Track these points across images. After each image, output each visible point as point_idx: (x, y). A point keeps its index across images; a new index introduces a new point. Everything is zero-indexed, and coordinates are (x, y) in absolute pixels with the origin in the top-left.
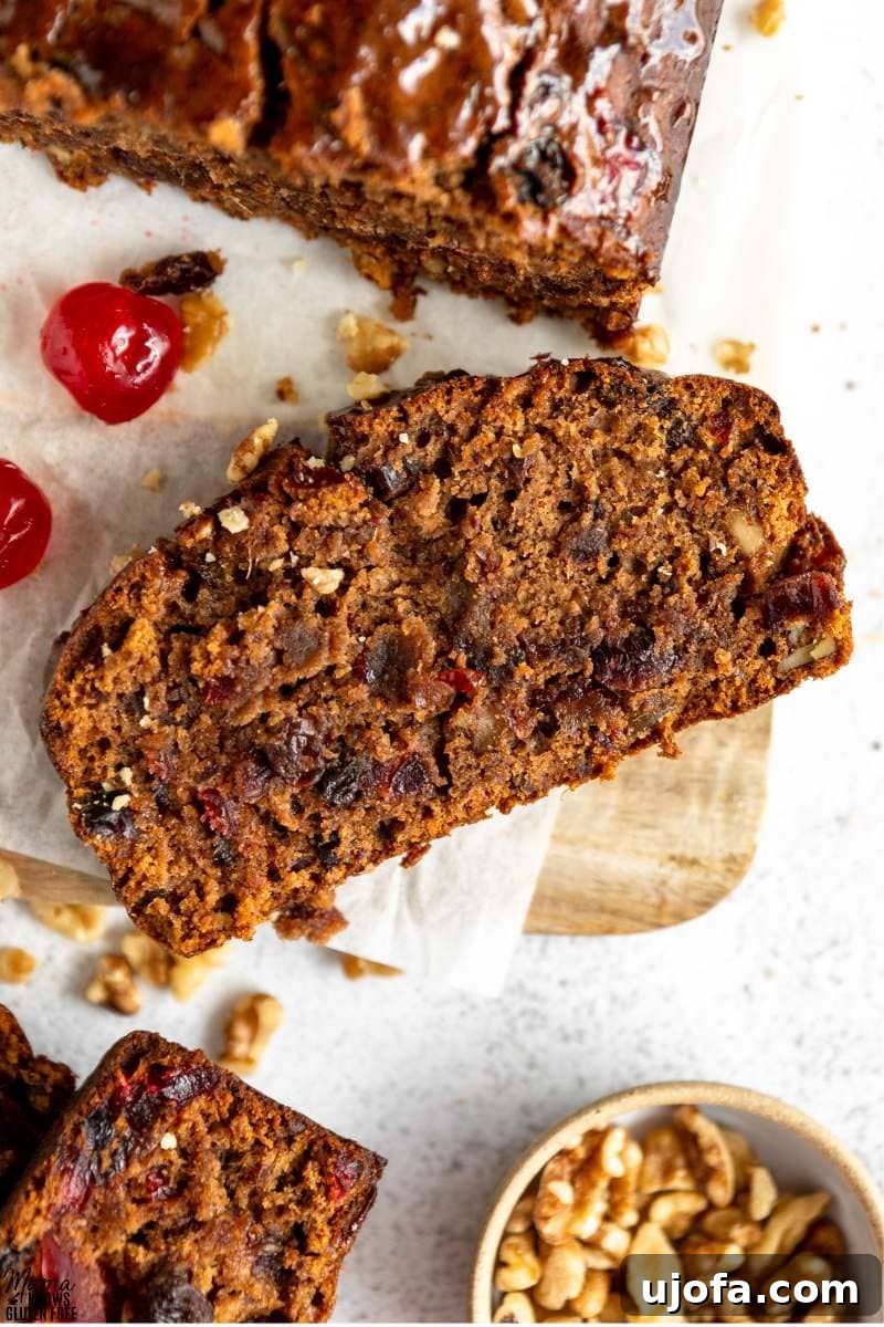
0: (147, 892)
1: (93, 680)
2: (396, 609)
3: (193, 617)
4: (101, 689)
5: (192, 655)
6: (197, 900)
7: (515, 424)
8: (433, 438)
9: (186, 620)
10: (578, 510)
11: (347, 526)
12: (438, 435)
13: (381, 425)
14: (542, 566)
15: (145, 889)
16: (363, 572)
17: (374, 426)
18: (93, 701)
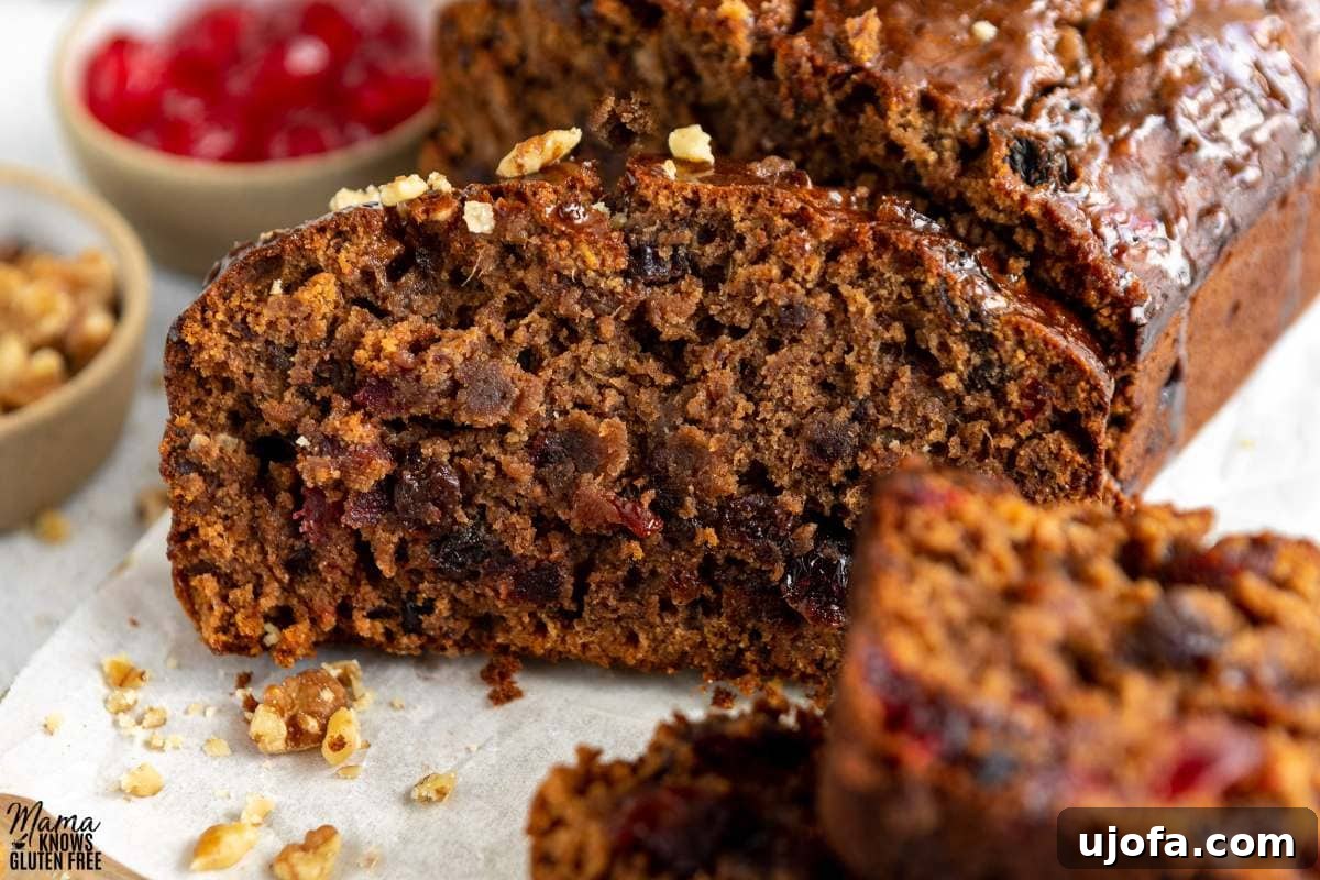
0: (202, 561)
1: (248, 311)
2: (603, 401)
3: (385, 299)
4: (251, 326)
5: (364, 340)
6: (250, 596)
7: (808, 270)
8: (718, 239)
9: (378, 298)
10: (839, 400)
11: (591, 288)
12: (724, 239)
13: (668, 198)
14: (774, 439)
15: (201, 557)
16: (588, 342)
17: (660, 197)
18: (237, 334)
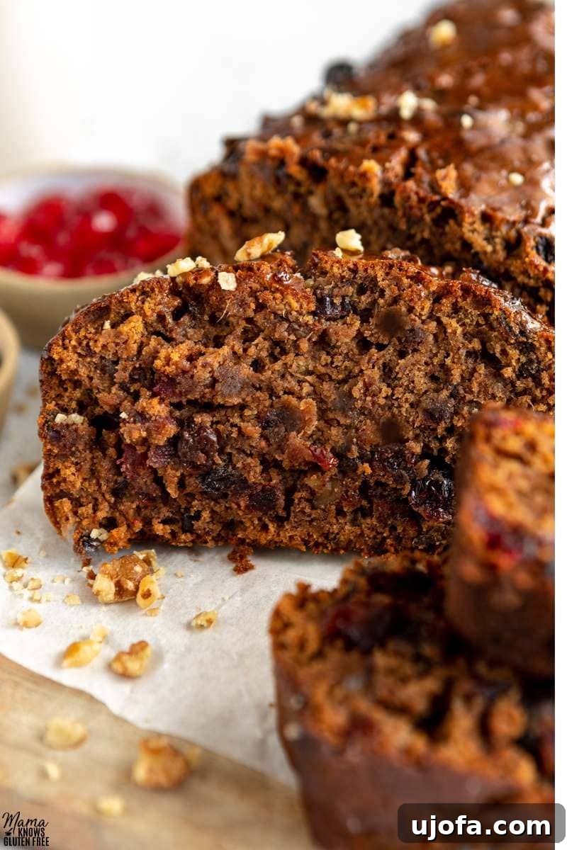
0: (61, 491)
1: (90, 339)
2: (302, 389)
3: (171, 331)
4: (92, 348)
5: (159, 355)
6: (91, 511)
7: (423, 309)
8: (369, 292)
9: (167, 331)
10: (442, 386)
11: (293, 322)
12: (372, 292)
13: (339, 269)
14: (403, 410)
15: (61, 488)
16: (292, 355)
17: (334, 268)
18: (83, 353)
